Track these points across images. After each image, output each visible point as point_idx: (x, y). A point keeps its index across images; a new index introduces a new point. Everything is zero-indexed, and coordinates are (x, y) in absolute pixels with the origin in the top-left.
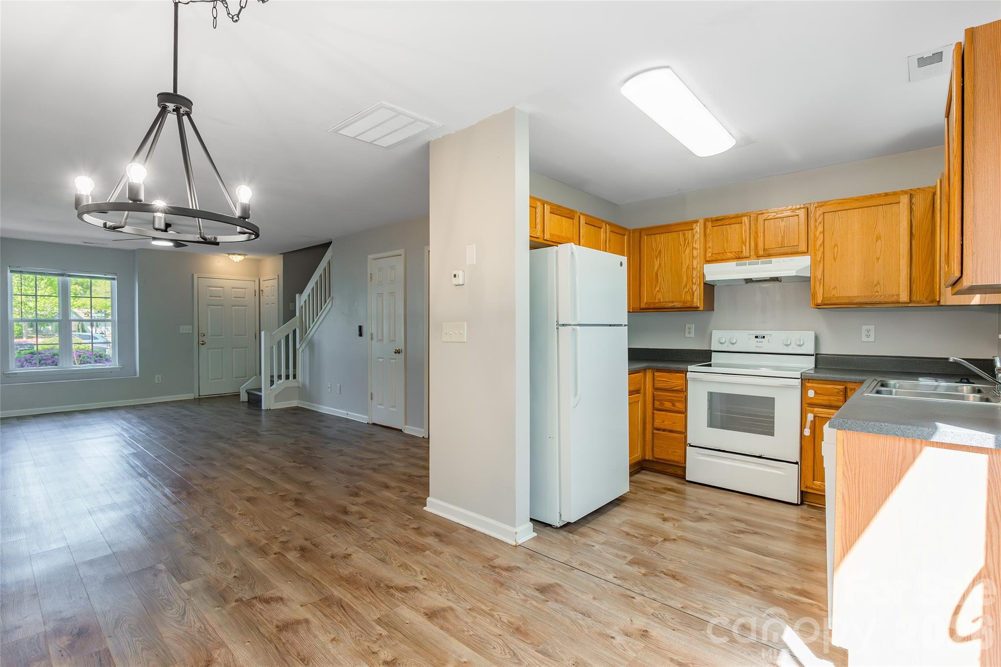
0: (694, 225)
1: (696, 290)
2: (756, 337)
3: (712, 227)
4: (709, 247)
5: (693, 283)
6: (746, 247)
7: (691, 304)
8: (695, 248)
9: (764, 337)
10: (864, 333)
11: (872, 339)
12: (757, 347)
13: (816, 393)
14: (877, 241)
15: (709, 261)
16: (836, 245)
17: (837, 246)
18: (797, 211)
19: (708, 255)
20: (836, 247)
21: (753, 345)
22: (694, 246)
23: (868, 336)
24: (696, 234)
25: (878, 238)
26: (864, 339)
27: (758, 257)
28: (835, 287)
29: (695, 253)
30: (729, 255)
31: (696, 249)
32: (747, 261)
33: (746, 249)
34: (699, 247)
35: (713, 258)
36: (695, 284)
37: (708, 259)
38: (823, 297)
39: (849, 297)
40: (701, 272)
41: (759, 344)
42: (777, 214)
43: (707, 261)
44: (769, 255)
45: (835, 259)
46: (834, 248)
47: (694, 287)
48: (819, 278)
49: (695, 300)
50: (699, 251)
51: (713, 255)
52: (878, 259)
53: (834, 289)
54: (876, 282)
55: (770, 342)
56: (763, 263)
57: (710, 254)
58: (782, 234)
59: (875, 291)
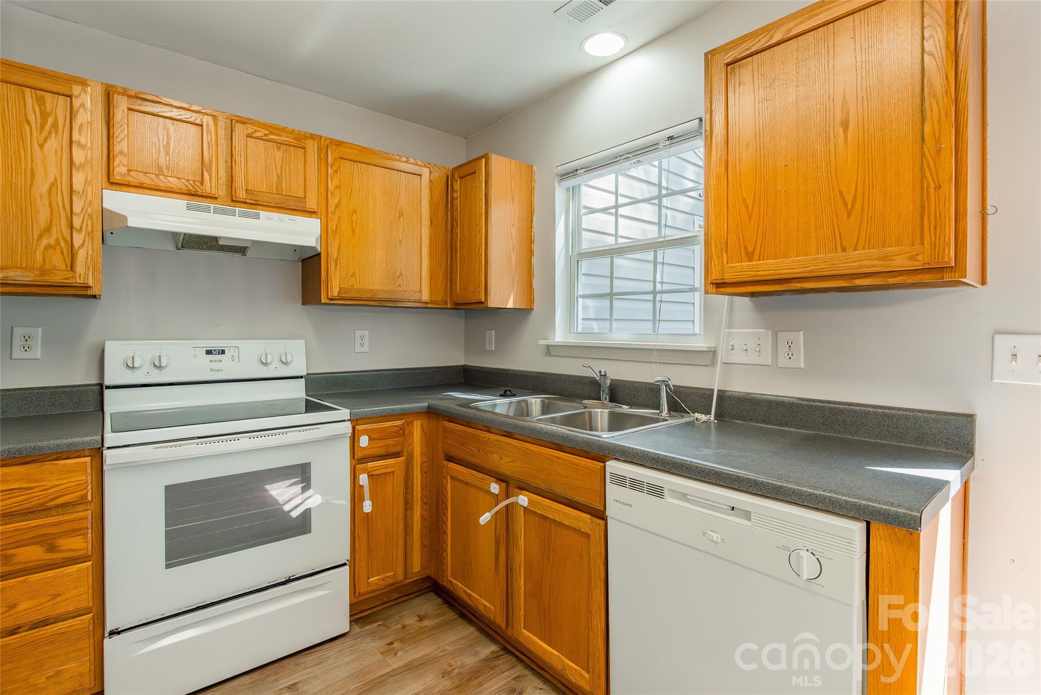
0: (76, 89)
1: (82, 245)
2: (209, 352)
3: (130, 109)
4: (121, 152)
5: (71, 227)
6: (210, 175)
7: (67, 279)
8: (79, 144)
9: (223, 352)
10: (358, 341)
11: (366, 348)
12: (212, 370)
13: (370, 439)
14: (399, 218)
15: (116, 184)
16: (354, 212)
17: (356, 213)
18: (303, 141)
19: (117, 170)
20: (354, 215)
21: (204, 368)
22: (74, 138)
23: (362, 345)
24: (81, 110)
25: (401, 214)
26: (358, 349)
27: (233, 201)
28: (354, 274)
29: (79, 156)
30: (173, 182)
31: (83, 147)
32: (212, 206)
33: (211, 180)
34: (89, 144)
35: (129, 179)
36: (80, 231)
37: (117, 178)
38: (340, 289)
39: (372, 290)
40: (97, 206)
41: (216, 366)
42: (271, 133)
43: (112, 183)
44: (255, 204)
45: (353, 231)
46: (352, 215)
47: (78, 239)
48: (335, 258)
49: (80, 268)
50: (89, 156)
51: (131, 173)
52: (400, 242)
53: (352, 276)
54: (398, 273)
55: (236, 360)
56: (242, 215)
57: (124, 170)
58: (279, 172)
59: (397, 284)
